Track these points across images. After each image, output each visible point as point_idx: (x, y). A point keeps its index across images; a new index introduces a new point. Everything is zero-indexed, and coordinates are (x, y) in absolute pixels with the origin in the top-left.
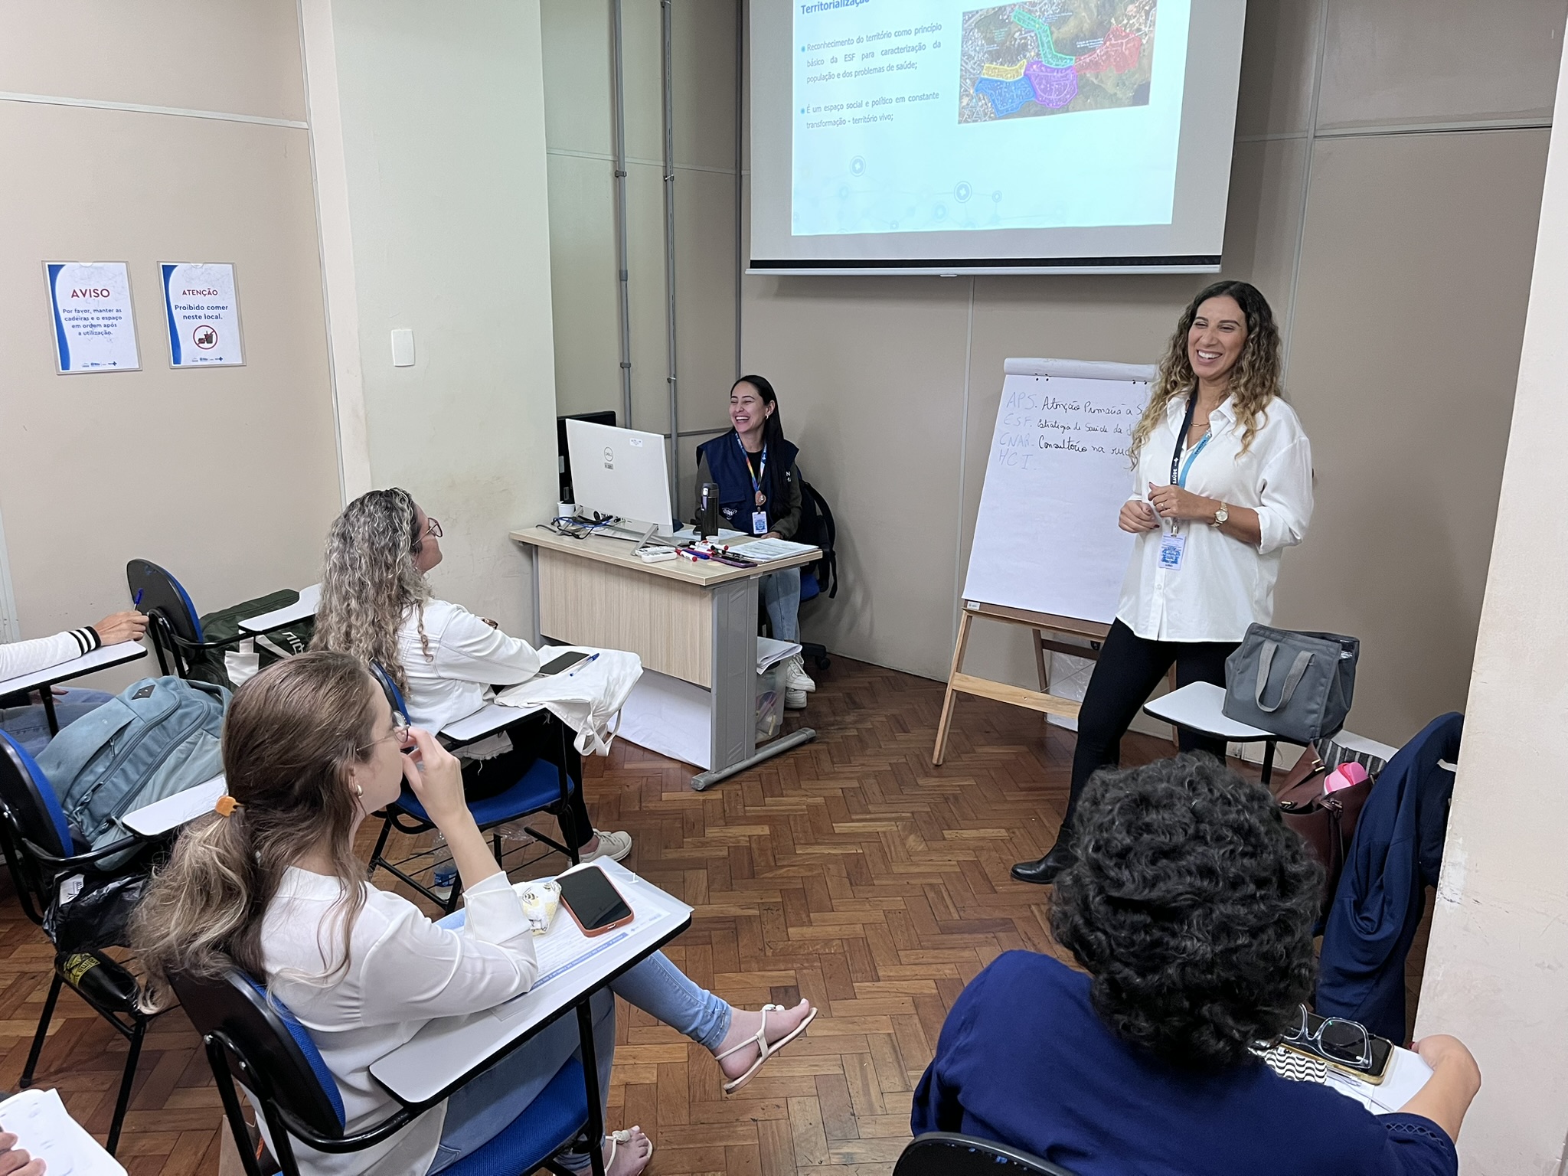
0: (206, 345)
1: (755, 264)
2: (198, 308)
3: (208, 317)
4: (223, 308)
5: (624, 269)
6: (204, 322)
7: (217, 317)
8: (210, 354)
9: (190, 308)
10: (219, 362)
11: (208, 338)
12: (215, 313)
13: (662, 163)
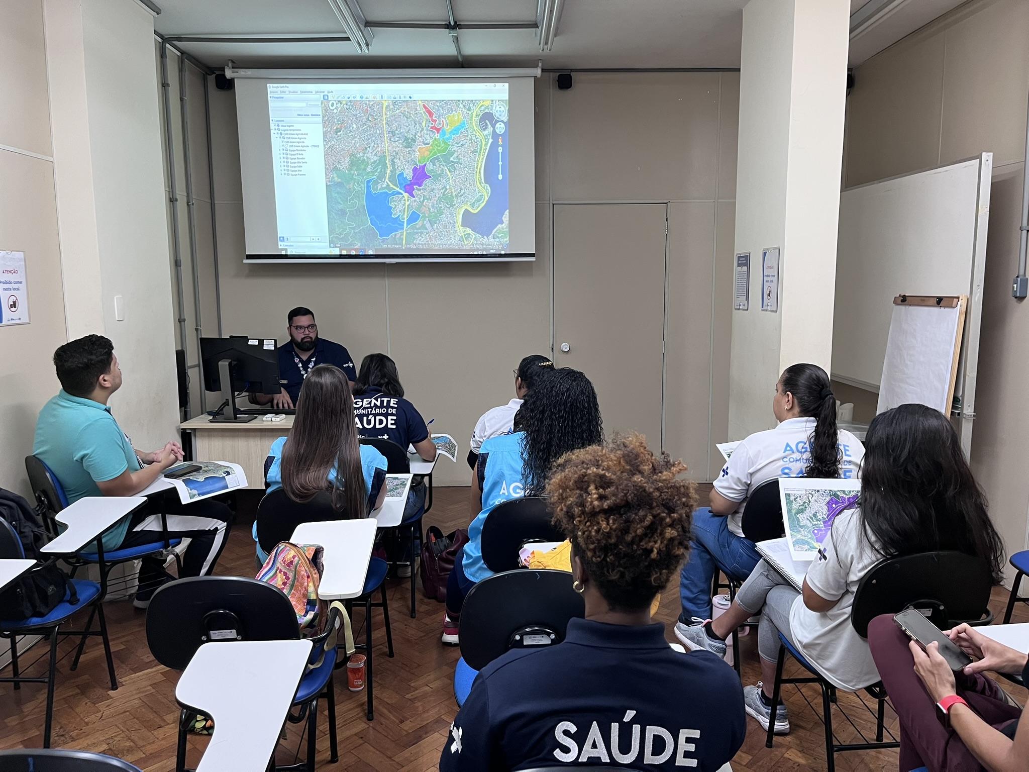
0: (13, 309)
1: (249, 257)
2: (10, 283)
3: (14, 289)
4: (21, 283)
5: (178, 259)
6: (13, 292)
7: (18, 290)
8: (15, 316)
9: (6, 283)
10: (19, 321)
11: (14, 305)
12: (16, 286)
13: (185, 194)
